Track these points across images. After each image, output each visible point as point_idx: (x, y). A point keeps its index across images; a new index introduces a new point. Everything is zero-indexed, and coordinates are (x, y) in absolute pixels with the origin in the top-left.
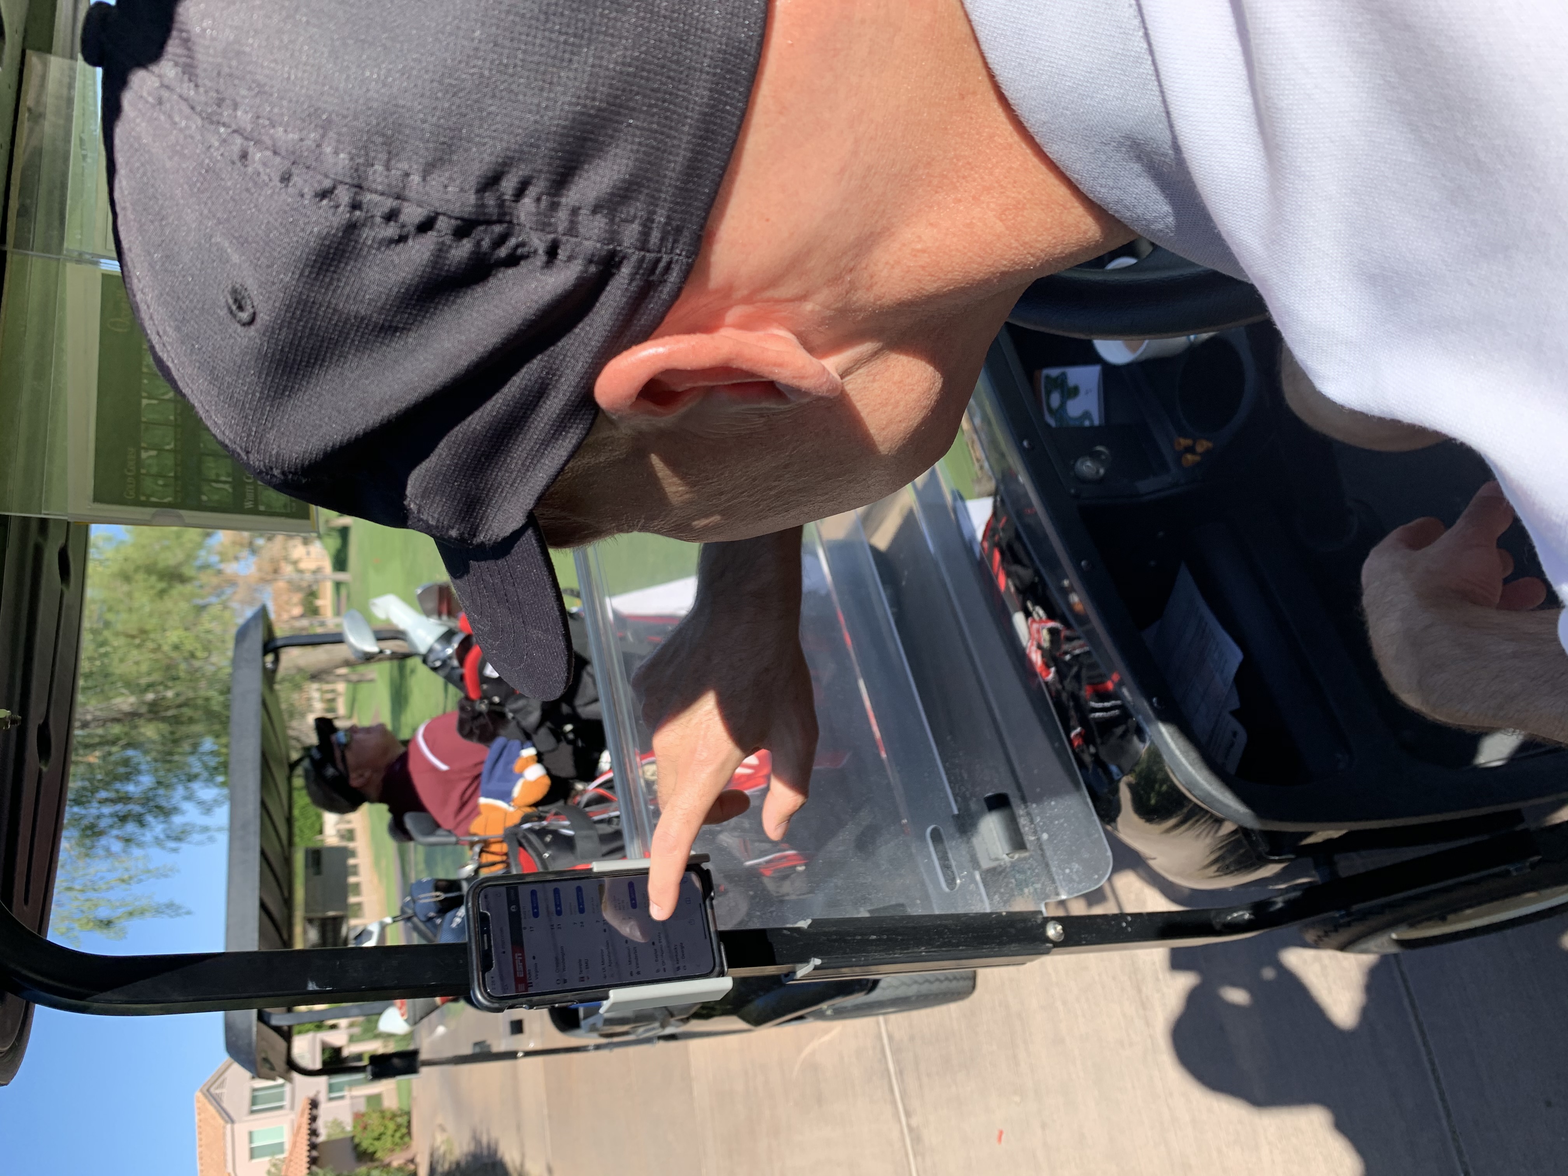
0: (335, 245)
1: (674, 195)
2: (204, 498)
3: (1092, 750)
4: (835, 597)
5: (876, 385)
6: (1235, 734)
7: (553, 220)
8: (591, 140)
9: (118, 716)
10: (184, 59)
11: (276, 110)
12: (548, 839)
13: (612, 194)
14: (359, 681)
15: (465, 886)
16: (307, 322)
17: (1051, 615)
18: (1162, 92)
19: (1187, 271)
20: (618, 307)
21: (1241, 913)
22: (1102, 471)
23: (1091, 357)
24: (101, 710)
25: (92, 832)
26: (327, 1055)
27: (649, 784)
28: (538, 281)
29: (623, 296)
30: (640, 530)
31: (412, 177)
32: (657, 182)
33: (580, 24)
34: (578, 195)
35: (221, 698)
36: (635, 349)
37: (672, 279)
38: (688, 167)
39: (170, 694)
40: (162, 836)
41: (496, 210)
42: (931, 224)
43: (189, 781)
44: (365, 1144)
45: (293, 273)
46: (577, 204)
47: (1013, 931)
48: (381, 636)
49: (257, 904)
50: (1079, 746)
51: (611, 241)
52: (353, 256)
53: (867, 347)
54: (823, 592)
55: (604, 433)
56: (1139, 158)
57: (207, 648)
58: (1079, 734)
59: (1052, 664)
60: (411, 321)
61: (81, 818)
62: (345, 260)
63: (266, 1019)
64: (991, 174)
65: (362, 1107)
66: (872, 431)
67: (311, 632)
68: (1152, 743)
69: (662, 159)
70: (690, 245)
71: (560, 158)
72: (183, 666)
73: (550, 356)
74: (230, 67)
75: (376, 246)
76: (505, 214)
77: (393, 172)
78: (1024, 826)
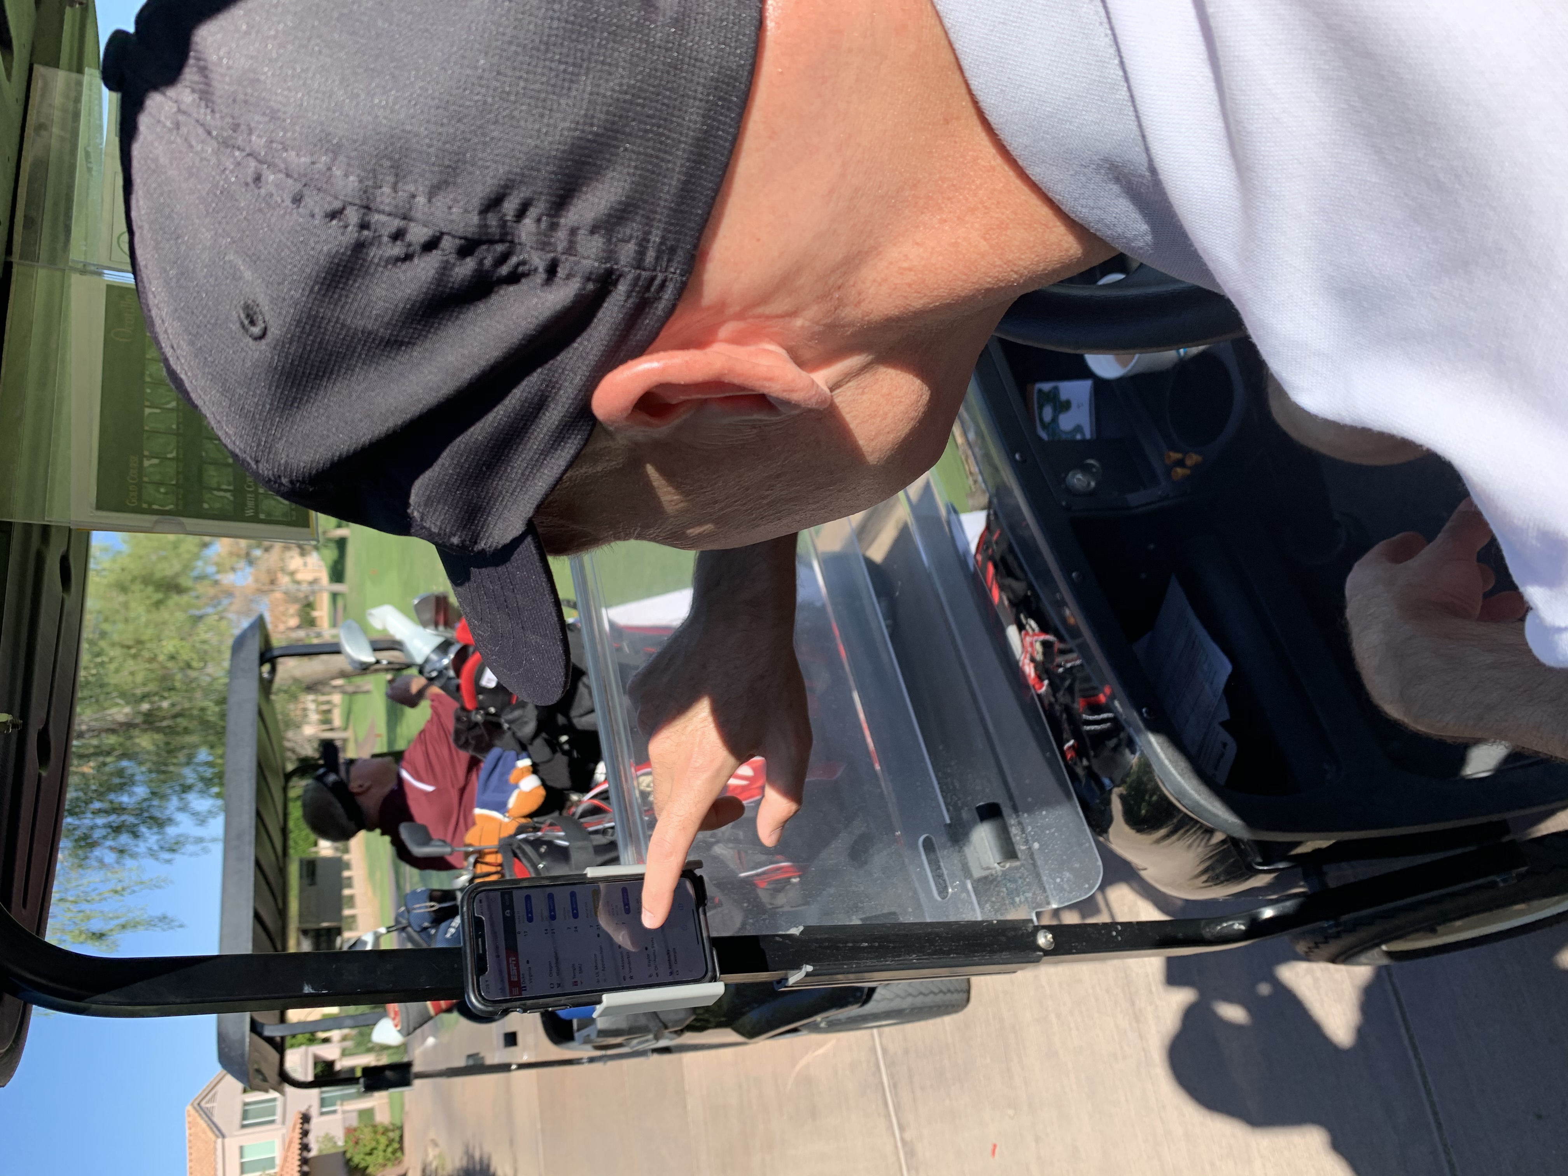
0: (343, 263)
1: (668, 216)
2: (206, 506)
3: (1085, 762)
4: (830, 609)
5: (865, 397)
6: (1225, 745)
7: (553, 240)
8: (589, 163)
9: (113, 726)
10: (202, 86)
11: (289, 134)
12: (543, 849)
13: (610, 215)
14: (355, 693)
15: (459, 895)
16: (316, 337)
17: (1044, 628)
18: (1138, 117)
19: (1171, 287)
20: (614, 323)
21: (1230, 923)
22: (1093, 484)
23: (1084, 372)
24: (96, 720)
25: (86, 843)
26: (319, 1069)
27: (644, 795)
28: (539, 297)
29: (619, 312)
30: (637, 538)
31: (417, 199)
32: (652, 204)
33: (579, 54)
34: (577, 216)
35: (217, 709)
36: (631, 363)
37: (666, 297)
38: (682, 190)
39: (165, 704)
40: (156, 847)
41: (498, 231)
42: (917, 244)
43: (184, 792)
44: (356, 1160)
45: (303, 290)
46: (576, 224)
47: (1003, 939)
48: (377, 648)
49: (251, 914)
50: (1072, 758)
51: (608, 259)
52: (362, 274)
53: (854, 361)
54: (818, 604)
55: (601, 444)
56: (1117, 180)
57: (204, 658)
58: (1072, 747)
59: (1045, 676)
60: (416, 336)
61: (74, 829)
62: (353, 277)
63: (259, 1029)
64: (975, 195)
65: (354, 1122)
66: (861, 442)
67: (307, 642)
68: (1142, 754)
69: (658, 182)
70: (684, 264)
71: (559, 181)
72: (179, 676)
73: (549, 369)
74: (246, 94)
75: (383, 264)
76: (506, 234)
77: (400, 193)
78: (1015, 835)
